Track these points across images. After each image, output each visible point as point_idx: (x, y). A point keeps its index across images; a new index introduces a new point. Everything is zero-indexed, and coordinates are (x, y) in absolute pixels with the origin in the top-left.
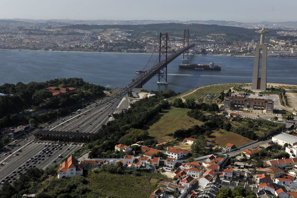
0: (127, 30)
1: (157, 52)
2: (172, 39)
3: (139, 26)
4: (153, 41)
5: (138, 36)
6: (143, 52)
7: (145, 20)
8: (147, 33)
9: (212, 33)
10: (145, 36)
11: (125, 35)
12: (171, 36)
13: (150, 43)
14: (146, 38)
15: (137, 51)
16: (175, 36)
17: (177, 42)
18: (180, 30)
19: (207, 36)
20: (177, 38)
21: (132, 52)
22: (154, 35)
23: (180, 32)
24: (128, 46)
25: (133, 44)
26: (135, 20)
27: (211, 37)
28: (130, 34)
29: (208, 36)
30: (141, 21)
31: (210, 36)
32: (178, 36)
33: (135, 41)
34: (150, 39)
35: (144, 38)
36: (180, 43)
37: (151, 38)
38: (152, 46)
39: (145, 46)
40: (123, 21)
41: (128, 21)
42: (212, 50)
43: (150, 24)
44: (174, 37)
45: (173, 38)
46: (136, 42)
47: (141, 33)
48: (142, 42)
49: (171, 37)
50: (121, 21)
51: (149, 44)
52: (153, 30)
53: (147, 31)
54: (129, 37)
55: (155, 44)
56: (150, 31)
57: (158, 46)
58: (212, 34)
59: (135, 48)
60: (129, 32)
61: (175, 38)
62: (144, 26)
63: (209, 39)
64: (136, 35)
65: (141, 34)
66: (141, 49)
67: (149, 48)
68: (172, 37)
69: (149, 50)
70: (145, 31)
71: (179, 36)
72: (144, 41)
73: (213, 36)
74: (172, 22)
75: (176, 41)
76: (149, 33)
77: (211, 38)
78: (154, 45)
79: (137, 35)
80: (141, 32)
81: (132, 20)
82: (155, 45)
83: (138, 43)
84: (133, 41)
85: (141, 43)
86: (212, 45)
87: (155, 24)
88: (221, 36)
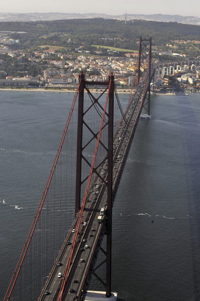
0: (13, 32)
1: (69, 83)
2: (100, 52)
3: (38, 23)
4: (62, 57)
5: (33, 45)
6: (36, 85)
7: (51, 13)
8: (51, 39)
9: (176, 39)
10: (45, 44)
11: (7, 42)
12: (98, 45)
13: (55, 63)
14: (47, 49)
15: (24, 82)
16: (106, 45)
17: (112, 60)
18: (115, 33)
19: (167, 45)
20: (111, 48)
21: (12, 85)
22: (65, 43)
23: (116, 37)
24: (5, 70)
25: (17, 66)
26: (36, 13)
27: (175, 47)
28: (17, 41)
29: (170, 46)
30: (45, 14)
31: (173, 45)
32: (111, 44)
33: (23, 58)
34: (56, 52)
35: (44, 49)
36: (117, 60)
37: (58, 48)
38: (59, 68)
39: (45, 68)
40: (14, 15)
41: (23, 15)
42: (191, 81)
43: (58, 21)
44: (105, 47)
45: (103, 50)
46: (25, 60)
47: (40, 38)
48: (37, 60)
49: (98, 47)
50: (11, 14)
51: (53, 65)
52: (62, 31)
53: (52, 34)
54: (13, 47)
55: (66, 64)
56: (56, 33)
57: (72, 70)
58: (177, 41)
59: (22, 76)
60: (15, 37)
61: (106, 50)
62: (47, 23)
63: (173, 52)
64: (29, 42)
65: (39, 40)
66: (34, 76)
67: (52, 76)
68: (102, 47)
69: (53, 79)
70: (47, 34)
71: (115, 45)
72: (43, 56)
73: (180, 46)
74: (97, 17)
75: (110, 56)
76: (56, 38)
77: (177, 49)
78: (64, 68)
79: (32, 41)
80: (39, 36)
81: (30, 13)
82: (66, 66)
83: (29, 61)
84: (18, 58)
85: (35, 62)
86: (185, 65)
87: (68, 20)
88: (195, 45)
